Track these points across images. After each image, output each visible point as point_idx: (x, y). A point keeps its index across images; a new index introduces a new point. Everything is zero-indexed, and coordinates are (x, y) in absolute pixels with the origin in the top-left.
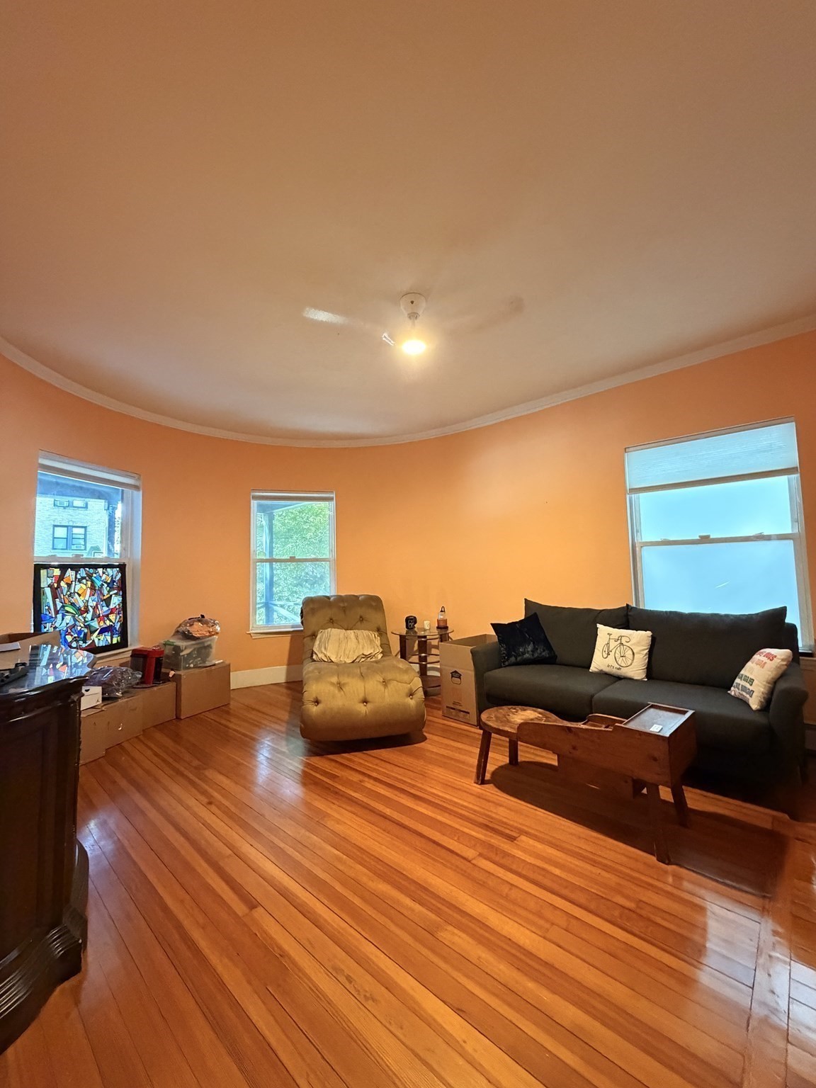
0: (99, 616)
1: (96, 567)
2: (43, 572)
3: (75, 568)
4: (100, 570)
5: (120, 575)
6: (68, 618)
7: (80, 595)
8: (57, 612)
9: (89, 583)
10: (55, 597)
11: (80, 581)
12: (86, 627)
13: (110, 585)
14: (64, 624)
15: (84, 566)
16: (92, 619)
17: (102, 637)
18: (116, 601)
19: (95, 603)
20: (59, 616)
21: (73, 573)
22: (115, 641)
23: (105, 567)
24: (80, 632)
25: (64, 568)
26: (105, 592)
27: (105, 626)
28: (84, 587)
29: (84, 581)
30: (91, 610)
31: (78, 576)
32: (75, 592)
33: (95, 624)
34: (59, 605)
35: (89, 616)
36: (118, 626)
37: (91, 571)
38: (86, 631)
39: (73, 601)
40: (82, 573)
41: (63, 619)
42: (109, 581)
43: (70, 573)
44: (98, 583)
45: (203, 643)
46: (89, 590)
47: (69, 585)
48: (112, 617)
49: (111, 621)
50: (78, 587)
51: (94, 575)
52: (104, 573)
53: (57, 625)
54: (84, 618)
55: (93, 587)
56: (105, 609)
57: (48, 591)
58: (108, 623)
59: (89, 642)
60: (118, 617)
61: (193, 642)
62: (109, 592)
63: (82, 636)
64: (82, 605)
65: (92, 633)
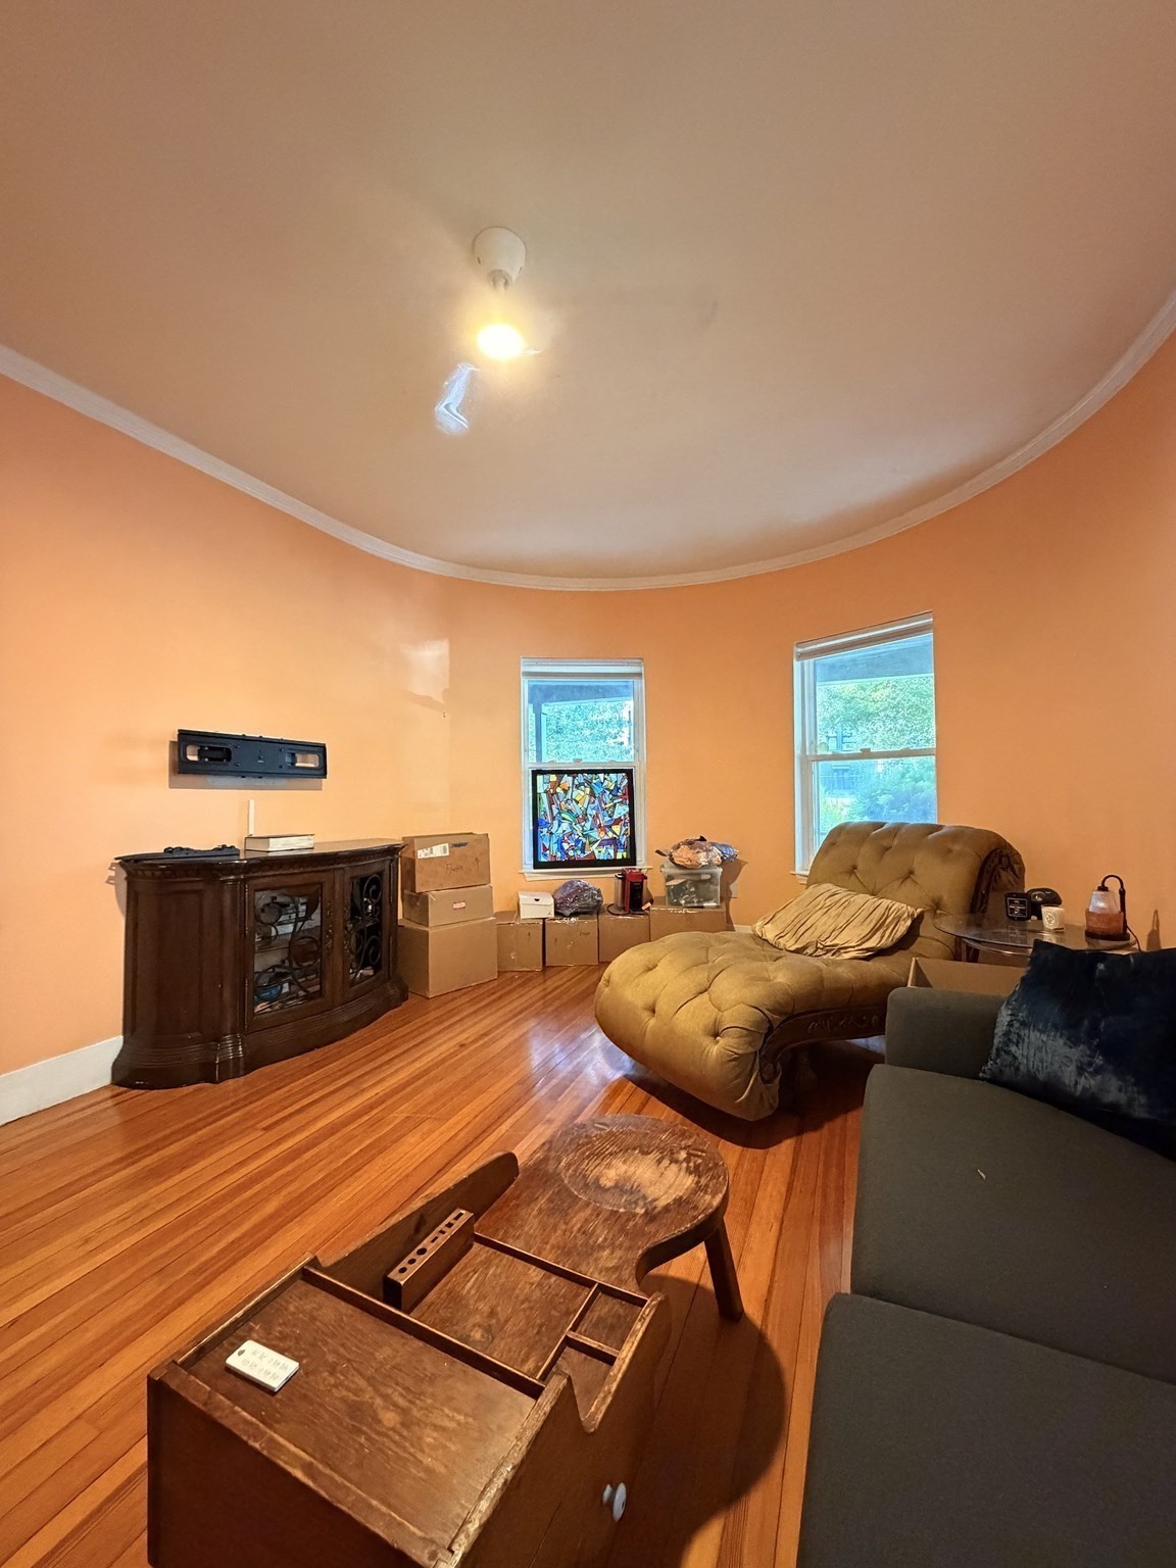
0: (600, 826)
1: (596, 772)
2: (540, 778)
3: (572, 773)
4: (601, 776)
5: (626, 781)
6: (565, 826)
7: (577, 802)
8: (553, 818)
9: (588, 790)
10: (551, 803)
11: (577, 787)
12: (584, 836)
13: (614, 793)
14: (560, 831)
15: (582, 772)
16: (591, 829)
17: (603, 850)
18: (622, 810)
19: (594, 812)
20: (556, 823)
21: (570, 778)
22: (619, 856)
23: (607, 772)
24: (578, 841)
25: (559, 773)
26: (608, 800)
27: (606, 837)
28: (582, 794)
29: (582, 787)
30: (591, 819)
31: (576, 782)
32: (572, 799)
33: (595, 834)
34: (555, 811)
35: (588, 825)
36: (623, 840)
37: (589, 776)
38: (584, 840)
39: (570, 807)
40: (580, 778)
41: (559, 826)
42: (612, 788)
43: (568, 780)
44: (598, 791)
45: (699, 874)
46: (588, 798)
47: (566, 791)
48: (616, 829)
49: (614, 833)
50: (578, 794)
51: (594, 781)
52: (605, 779)
53: (553, 831)
54: (583, 827)
55: (592, 794)
56: (607, 819)
57: (544, 797)
58: (611, 835)
59: (587, 853)
60: (624, 829)
61: (682, 871)
62: (612, 800)
63: (580, 845)
64: (580, 813)
65: (591, 843)
